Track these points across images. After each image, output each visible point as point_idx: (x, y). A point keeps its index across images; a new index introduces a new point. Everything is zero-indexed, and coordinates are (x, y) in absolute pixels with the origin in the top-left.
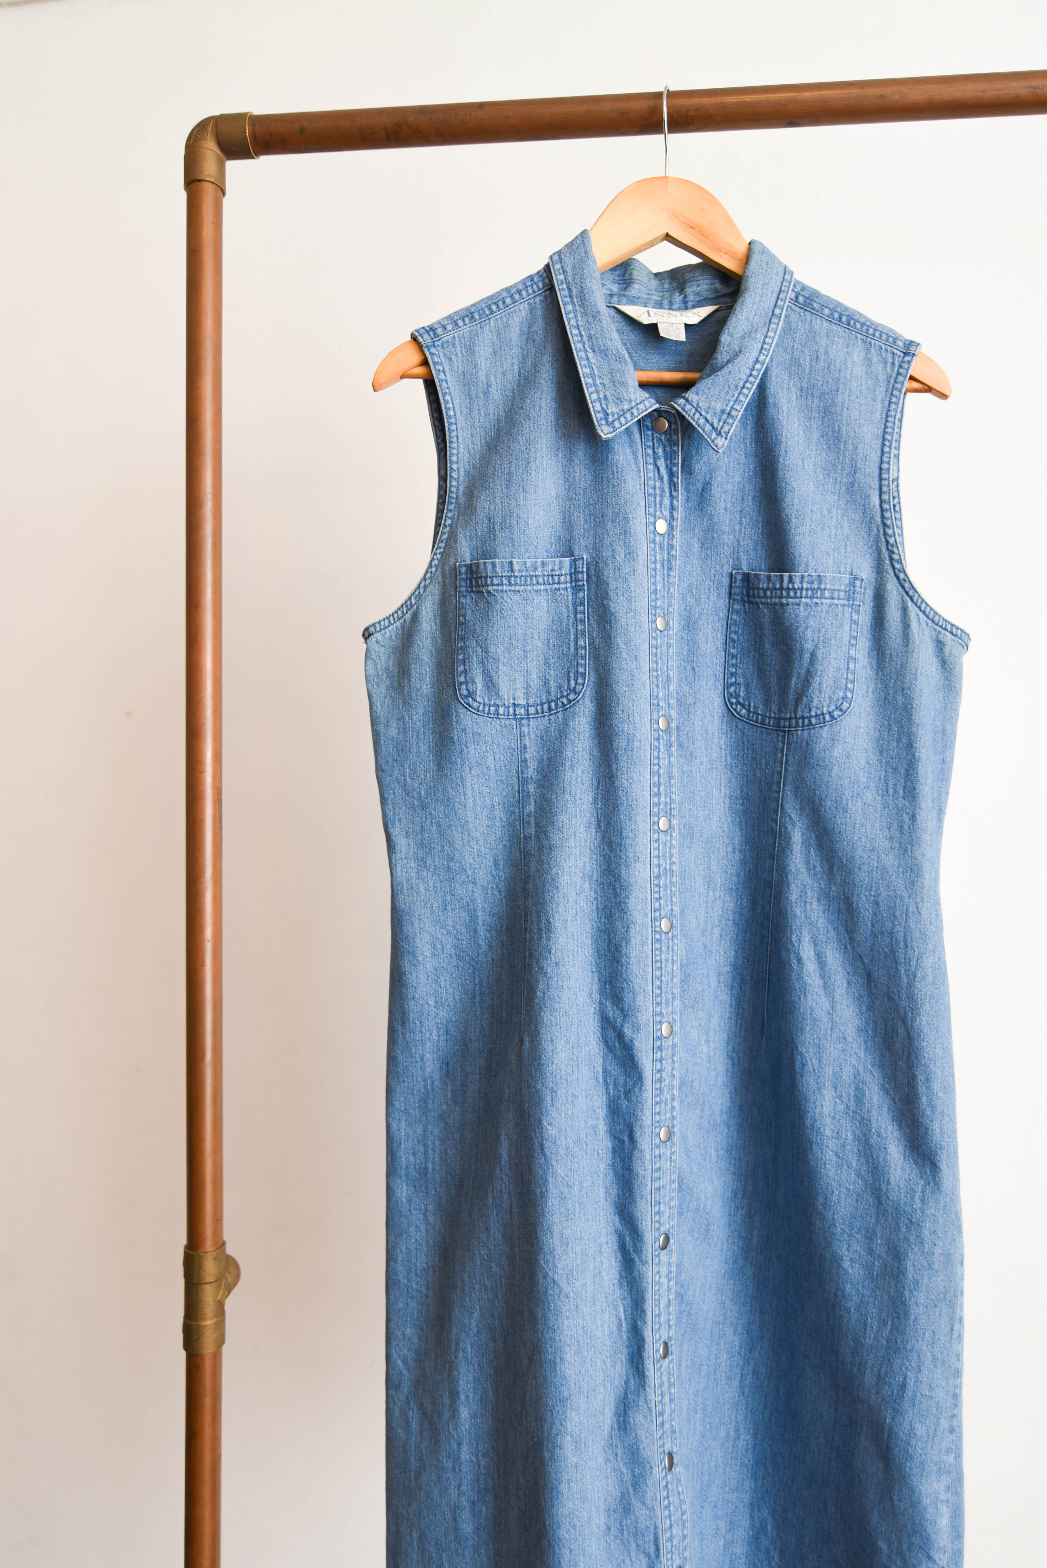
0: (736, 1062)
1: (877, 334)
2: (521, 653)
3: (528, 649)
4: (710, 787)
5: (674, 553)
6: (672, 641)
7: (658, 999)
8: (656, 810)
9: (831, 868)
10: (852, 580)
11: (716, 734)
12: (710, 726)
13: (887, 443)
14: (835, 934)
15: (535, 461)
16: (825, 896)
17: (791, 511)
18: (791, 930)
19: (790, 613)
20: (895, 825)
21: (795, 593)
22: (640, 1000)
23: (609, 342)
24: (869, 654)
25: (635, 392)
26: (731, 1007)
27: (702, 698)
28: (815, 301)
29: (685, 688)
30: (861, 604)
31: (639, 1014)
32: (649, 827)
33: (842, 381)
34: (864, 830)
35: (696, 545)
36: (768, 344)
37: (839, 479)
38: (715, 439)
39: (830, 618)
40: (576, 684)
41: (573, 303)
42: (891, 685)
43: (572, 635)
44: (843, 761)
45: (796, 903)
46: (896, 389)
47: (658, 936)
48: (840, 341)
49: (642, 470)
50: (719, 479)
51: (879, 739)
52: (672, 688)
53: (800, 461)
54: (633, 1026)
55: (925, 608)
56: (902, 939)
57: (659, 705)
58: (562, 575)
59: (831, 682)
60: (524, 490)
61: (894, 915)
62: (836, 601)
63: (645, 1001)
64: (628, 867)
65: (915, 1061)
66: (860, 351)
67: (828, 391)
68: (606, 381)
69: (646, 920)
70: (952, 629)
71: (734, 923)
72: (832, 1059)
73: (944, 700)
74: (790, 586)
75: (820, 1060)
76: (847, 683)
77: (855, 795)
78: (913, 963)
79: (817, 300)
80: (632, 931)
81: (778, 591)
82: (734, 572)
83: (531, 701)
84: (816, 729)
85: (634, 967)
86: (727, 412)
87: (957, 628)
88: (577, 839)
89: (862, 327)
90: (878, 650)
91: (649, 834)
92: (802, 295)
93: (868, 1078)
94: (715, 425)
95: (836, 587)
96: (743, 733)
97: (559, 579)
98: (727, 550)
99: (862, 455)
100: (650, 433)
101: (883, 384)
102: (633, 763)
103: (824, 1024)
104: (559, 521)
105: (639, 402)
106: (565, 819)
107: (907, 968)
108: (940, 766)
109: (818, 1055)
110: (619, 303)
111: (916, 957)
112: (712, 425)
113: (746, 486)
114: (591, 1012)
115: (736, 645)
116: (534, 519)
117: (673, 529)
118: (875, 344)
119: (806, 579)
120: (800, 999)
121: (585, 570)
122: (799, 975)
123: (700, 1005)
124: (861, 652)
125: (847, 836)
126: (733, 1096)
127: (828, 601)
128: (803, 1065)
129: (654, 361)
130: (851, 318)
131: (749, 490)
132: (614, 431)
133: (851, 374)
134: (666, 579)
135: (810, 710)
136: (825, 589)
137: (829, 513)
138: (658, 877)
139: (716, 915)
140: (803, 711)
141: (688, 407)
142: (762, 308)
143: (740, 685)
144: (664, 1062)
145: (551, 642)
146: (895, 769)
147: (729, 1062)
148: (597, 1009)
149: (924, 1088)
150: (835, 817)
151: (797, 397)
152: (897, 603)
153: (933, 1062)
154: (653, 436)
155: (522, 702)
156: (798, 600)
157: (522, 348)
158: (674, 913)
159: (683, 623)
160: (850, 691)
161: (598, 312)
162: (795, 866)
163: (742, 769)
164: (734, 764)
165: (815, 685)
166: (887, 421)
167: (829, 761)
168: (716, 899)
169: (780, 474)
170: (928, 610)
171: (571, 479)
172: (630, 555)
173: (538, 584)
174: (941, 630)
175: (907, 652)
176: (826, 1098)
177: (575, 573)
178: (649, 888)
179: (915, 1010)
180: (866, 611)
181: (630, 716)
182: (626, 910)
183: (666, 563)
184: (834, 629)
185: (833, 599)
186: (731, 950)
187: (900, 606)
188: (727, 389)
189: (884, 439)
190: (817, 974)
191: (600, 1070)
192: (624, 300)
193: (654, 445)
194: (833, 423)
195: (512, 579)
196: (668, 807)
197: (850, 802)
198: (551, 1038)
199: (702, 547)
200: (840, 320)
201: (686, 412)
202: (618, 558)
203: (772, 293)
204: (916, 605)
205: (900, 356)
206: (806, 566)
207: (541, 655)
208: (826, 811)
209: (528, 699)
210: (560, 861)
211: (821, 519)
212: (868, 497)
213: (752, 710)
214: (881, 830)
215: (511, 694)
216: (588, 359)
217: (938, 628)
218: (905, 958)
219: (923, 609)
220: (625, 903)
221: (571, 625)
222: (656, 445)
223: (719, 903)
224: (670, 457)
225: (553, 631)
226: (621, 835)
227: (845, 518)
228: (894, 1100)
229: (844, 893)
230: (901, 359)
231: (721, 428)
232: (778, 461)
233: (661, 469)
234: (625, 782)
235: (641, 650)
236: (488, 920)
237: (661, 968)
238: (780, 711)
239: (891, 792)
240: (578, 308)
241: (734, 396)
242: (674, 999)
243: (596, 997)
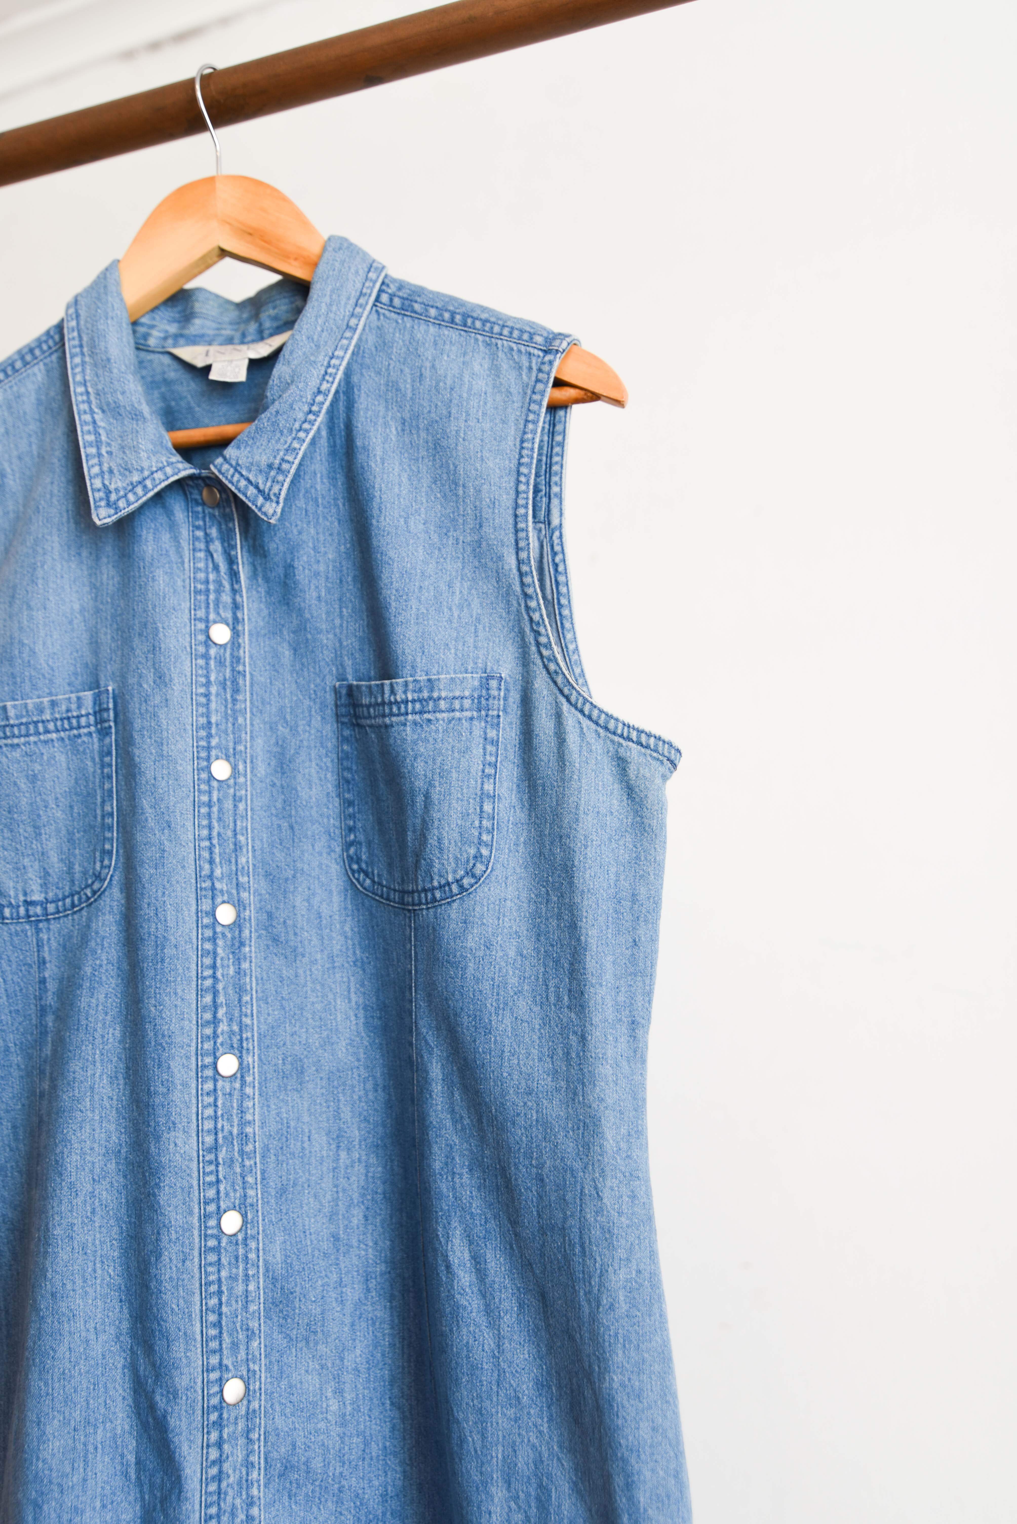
0: (407, 1414)
1: (506, 332)
2: (29, 829)
3: (40, 823)
4: (331, 996)
5: (240, 668)
6: (243, 792)
7: (214, 1345)
8: (208, 1046)
9: (480, 1121)
10: (484, 681)
11: (337, 917)
12: (324, 905)
13: (523, 479)
14: (496, 1225)
15: (42, 566)
16: (476, 1164)
17: (389, 592)
18: (437, 1218)
19: (395, 738)
20: (560, 1053)
21: (399, 709)
22: (178, 1350)
23: (120, 397)
24: (518, 786)
25: (148, 458)
26: (392, 1328)
27: (306, 867)
28: (416, 302)
29: (279, 855)
30: (501, 713)
31: (175, 1373)
32: (193, 1074)
33: (455, 401)
34: (516, 1062)
35: (287, 653)
36: (334, 367)
37: (461, 538)
38: (262, 506)
39: (450, 740)
40: (102, 867)
41: (83, 354)
42: (547, 832)
43: (99, 797)
44: (481, 953)
45: (441, 1175)
46: (534, 402)
47: (212, 1243)
48: (453, 348)
49: (186, 560)
50: (305, 558)
51: (536, 915)
52: (244, 860)
53: (402, 520)
54: (168, 1392)
55: (591, 711)
56: (577, 1241)
57: (213, 888)
58: (82, 716)
59: (456, 835)
60: (29, 608)
61: (565, 1200)
62: (457, 714)
63: (187, 1350)
64: (158, 1139)
65: (610, 1451)
66: (484, 358)
67: (438, 419)
68: (114, 448)
69: (189, 1219)
70: (639, 737)
71: (385, 1197)
72: (500, 1433)
73: (635, 846)
74: (392, 699)
75: (483, 1435)
76: (480, 833)
77: (501, 1006)
78: (595, 1281)
79: (419, 299)
80: (165, 1238)
81: (381, 708)
82: (338, 684)
83: (51, 895)
84: (443, 907)
85: (167, 1297)
86: (276, 466)
87: (649, 735)
88: (96, 1097)
89: (484, 325)
90: (529, 780)
91: (194, 1085)
92: (399, 297)
93: (556, 1470)
94: (261, 486)
95: (457, 694)
96: (371, 914)
97: (78, 722)
98: (328, 655)
99: (488, 500)
100: (200, 509)
101: (517, 398)
102: (164, 980)
103: (487, 1375)
104: (85, 641)
105: (154, 469)
106: (77, 1068)
107: (587, 1290)
108: (629, 952)
109: (480, 1426)
110: (175, 346)
111: (599, 1271)
112: (257, 487)
113: (344, 563)
114: (120, 1366)
115: (351, 786)
116: (44, 644)
117: (238, 636)
118: (503, 346)
119: (411, 686)
120: (451, 1330)
121: (111, 705)
122: (449, 1291)
123: (320, 1335)
124: (505, 784)
125: (493, 1072)
126: (408, 1468)
127: (445, 715)
128: (461, 1442)
129: (221, 413)
130: (469, 316)
131: (348, 568)
132: (116, 513)
133: (470, 389)
134: (230, 706)
135: (432, 879)
136: (439, 698)
137: (450, 587)
138: (215, 1148)
139: (355, 1186)
140: (423, 881)
141: (226, 467)
142: (331, 321)
143: (360, 843)
144: (226, 1447)
145: (76, 810)
146: (557, 962)
147: (396, 1414)
148: (129, 1360)
149: (624, 1500)
150: (475, 1041)
151: (398, 433)
152: (549, 707)
153: (635, 1454)
154: (204, 512)
155: (37, 897)
156: (402, 718)
157: (41, 421)
158: (249, 1201)
159: (273, 763)
160: (487, 845)
161: (109, 360)
162: (437, 1116)
163: (375, 967)
164: (365, 959)
165: (432, 841)
166: (522, 448)
167: (461, 955)
168: (353, 1162)
169: (375, 543)
170: (595, 713)
171: (98, 584)
172: (162, 679)
173: (47, 731)
174: (621, 740)
175: (563, 780)
176: (496, 1500)
177: (99, 711)
178: (195, 1169)
179: (602, 1359)
180: (511, 723)
181: (160, 910)
182: (156, 1206)
183: (228, 683)
184: (456, 754)
185: (453, 711)
186: (385, 1239)
187: (553, 711)
188: (278, 435)
189: (519, 473)
190: (475, 1289)
191: (131, 1458)
192: (182, 341)
193: (205, 525)
194: (447, 461)
195: (8, 729)
196: (235, 1040)
197: (494, 1017)
198: (38, 1418)
199: (295, 654)
200: (452, 321)
201: (223, 474)
202: (145, 686)
203: (349, 299)
204: (576, 708)
205: (539, 356)
206: (413, 667)
207: (63, 828)
208: (463, 1033)
209: (46, 893)
210: (68, 1132)
211: (435, 597)
212: (500, 558)
213: (376, 879)
214: (540, 1060)
215: (20, 889)
216: (94, 422)
217: (616, 739)
218: (583, 1272)
219: (587, 713)
220: (154, 1195)
221: (97, 784)
222: (208, 524)
223: (359, 1169)
224: (226, 538)
225: (76, 794)
226: (149, 1089)
227: (473, 591)
228: (590, 1511)
229: (500, 1161)
230: (540, 360)
231: (270, 490)
232: (371, 524)
233: (215, 556)
234: (153, 1009)
235: (178, 814)
236: (10, 1215)
237: (220, 1292)
238: (403, 881)
239: (552, 999)
240: (87, 359)
241: (286, 442)
242: (249, 1339)
243: (126, 1340)
